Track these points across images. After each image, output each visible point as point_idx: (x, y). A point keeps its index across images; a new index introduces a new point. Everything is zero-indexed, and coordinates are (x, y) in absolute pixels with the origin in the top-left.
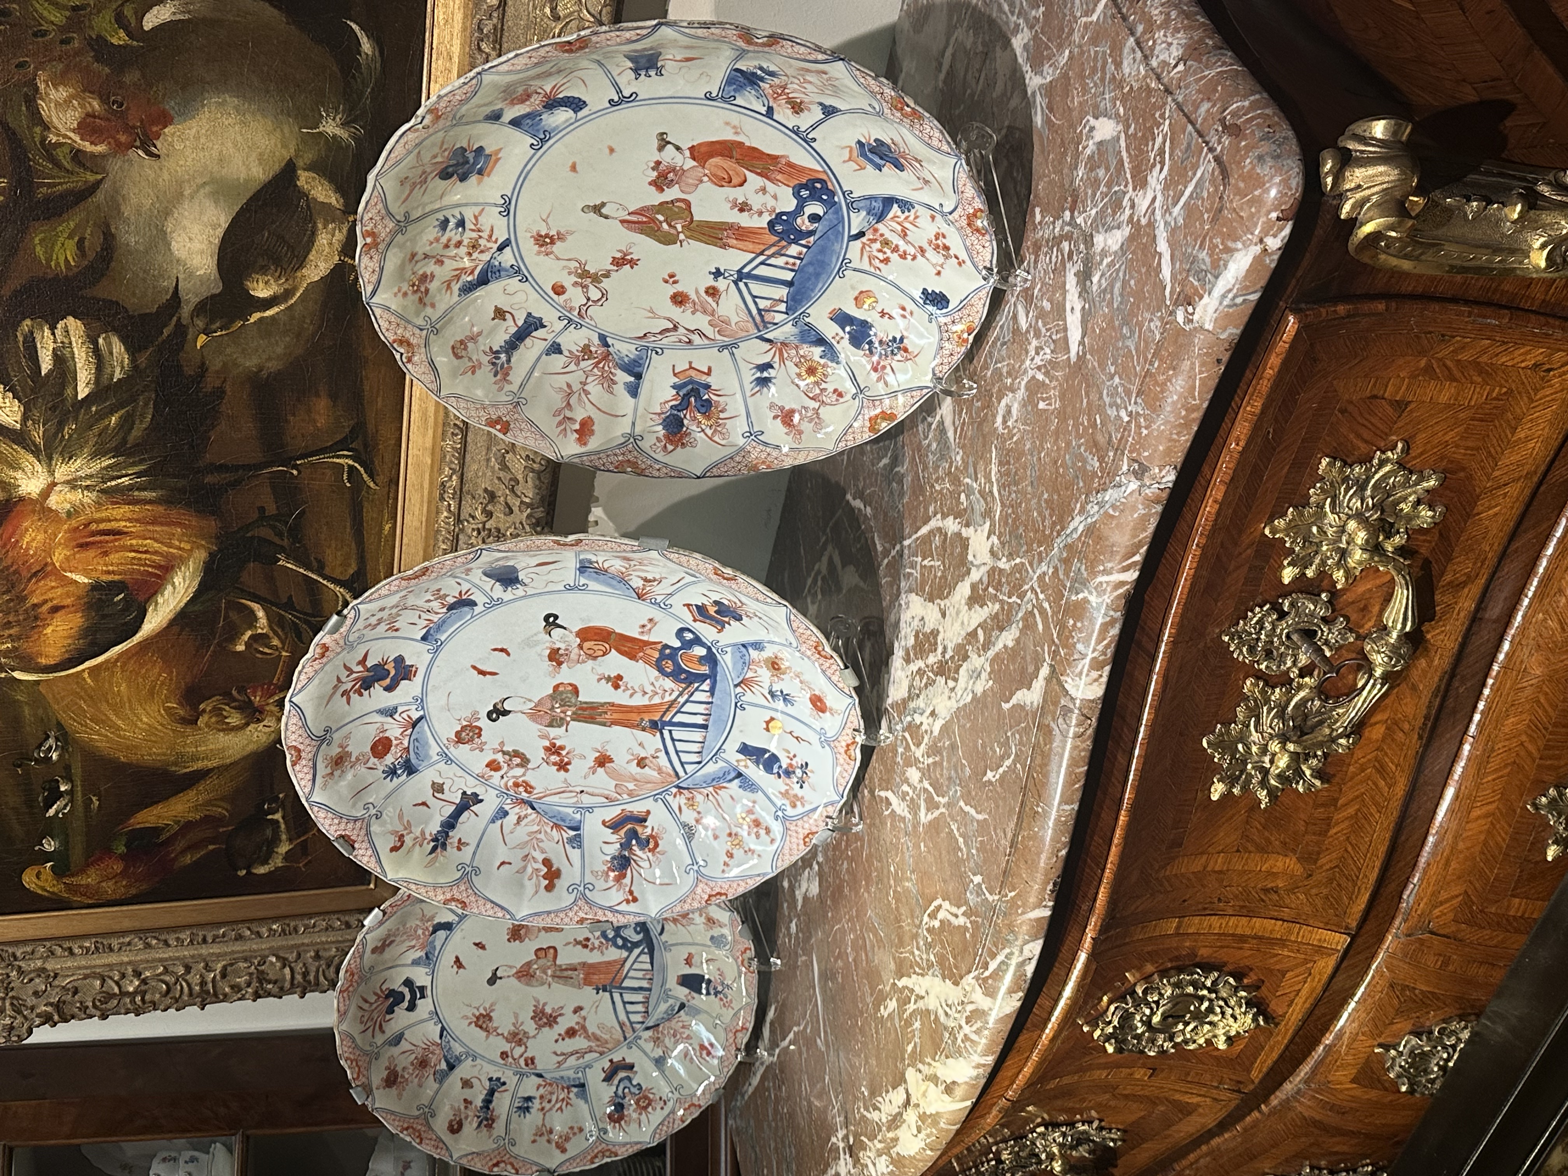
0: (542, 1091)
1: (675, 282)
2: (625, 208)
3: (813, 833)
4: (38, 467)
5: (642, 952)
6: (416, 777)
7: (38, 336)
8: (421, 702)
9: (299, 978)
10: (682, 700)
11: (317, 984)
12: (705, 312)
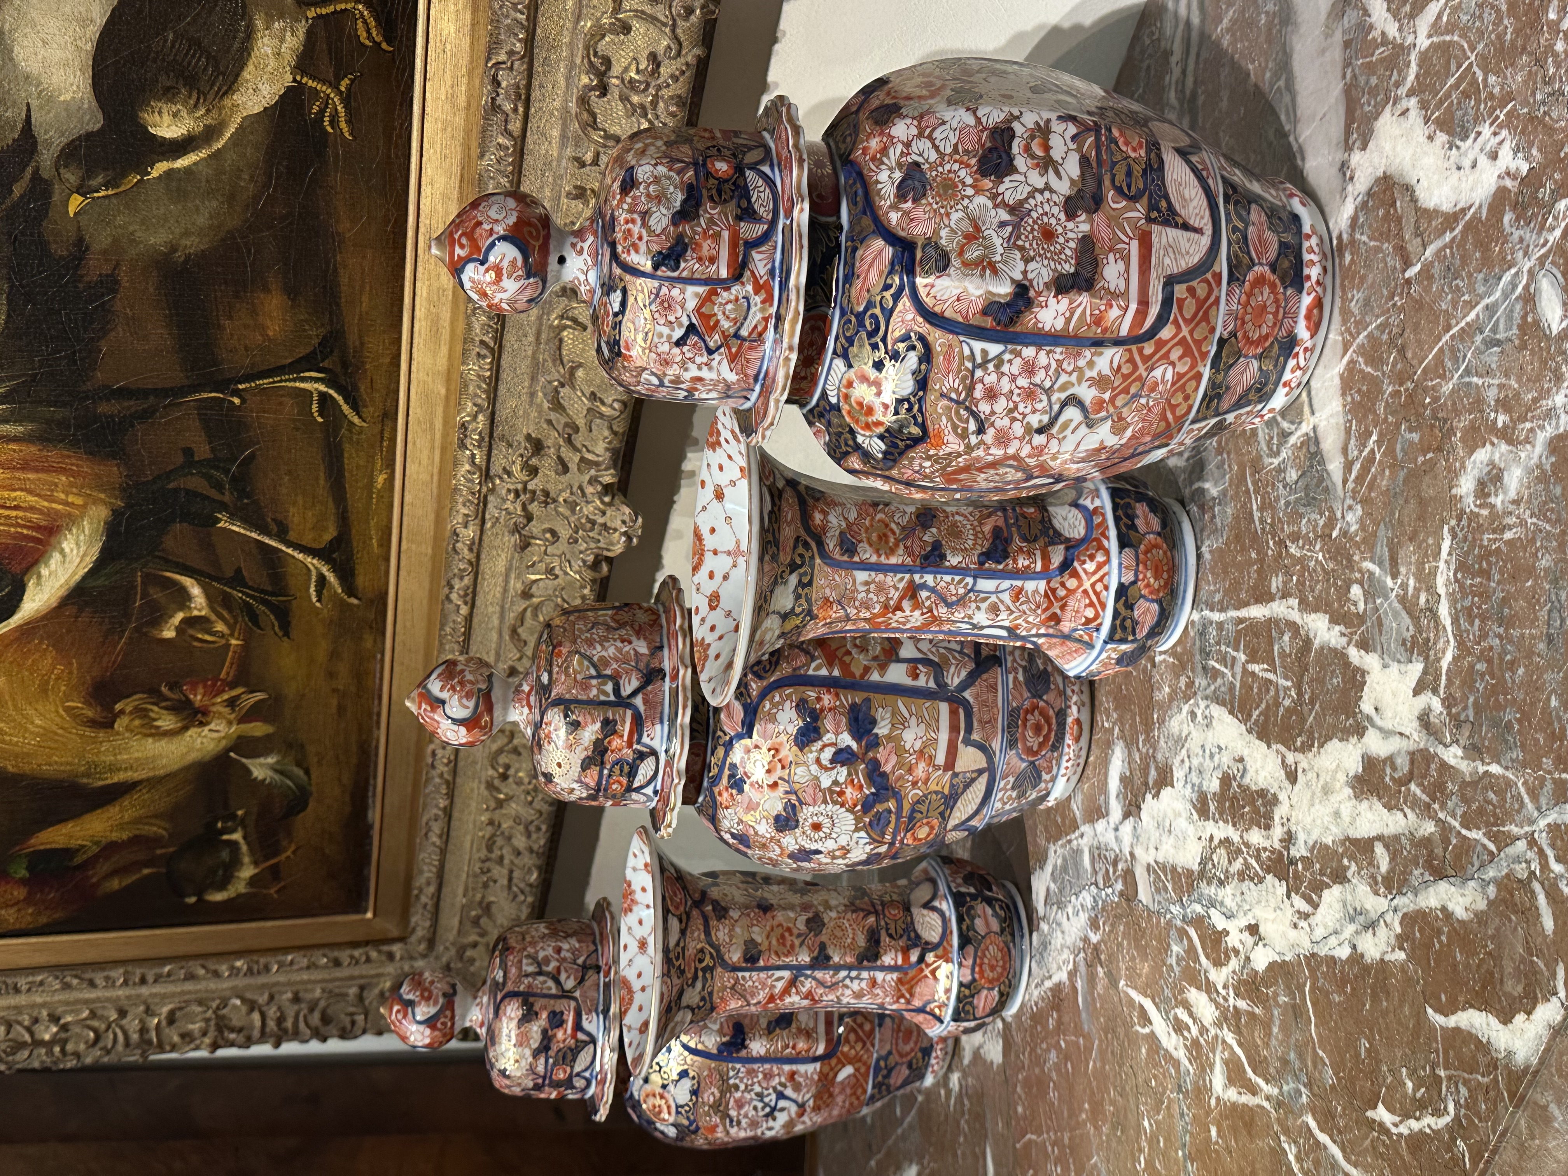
9: (271, 1024)
11: (297, 1032)
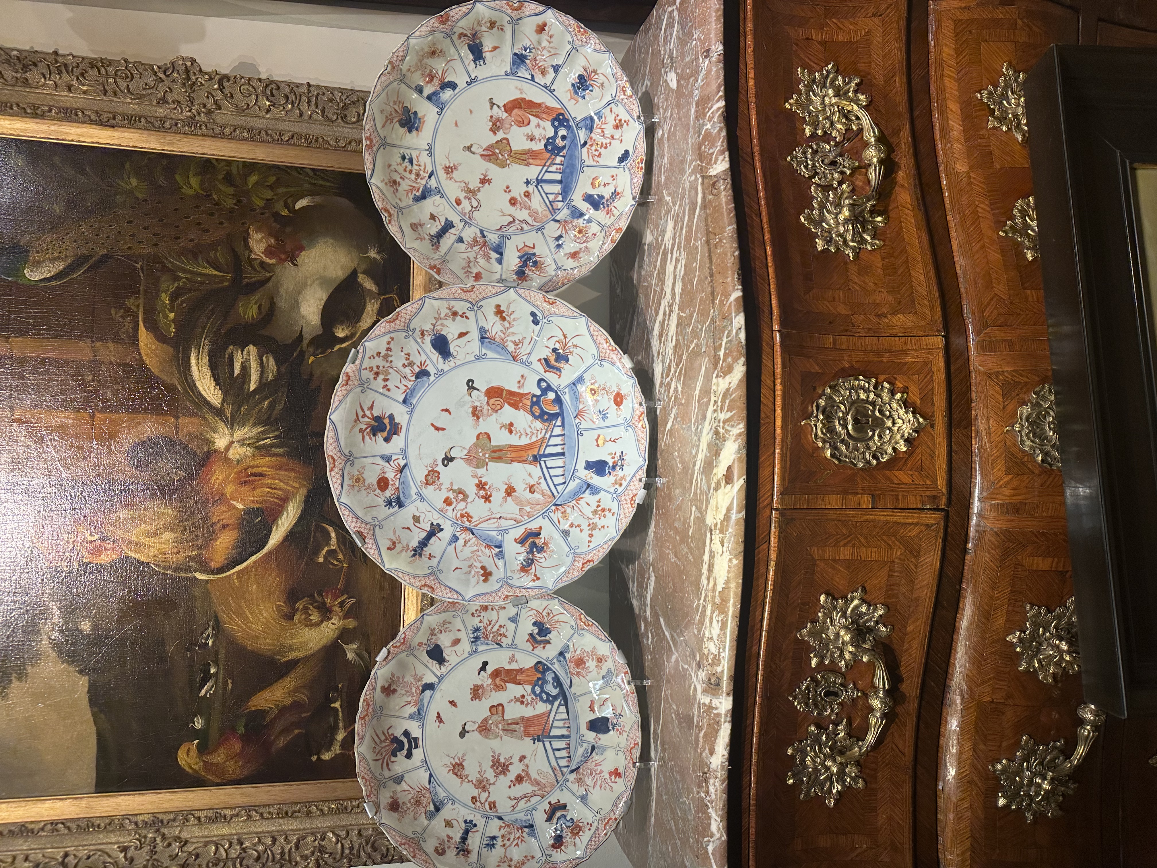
0: (503, 831)
1: (510, 191)
2: (481, 147)
3: (635, 496)
4: (226, 432)
5: (560, 705)
6: (404, 510)
7: (235, 355)
8: (404, 452)
9: (347, 851)
10: (548, 436)
11: (359, 856)
12: (526, 208)
